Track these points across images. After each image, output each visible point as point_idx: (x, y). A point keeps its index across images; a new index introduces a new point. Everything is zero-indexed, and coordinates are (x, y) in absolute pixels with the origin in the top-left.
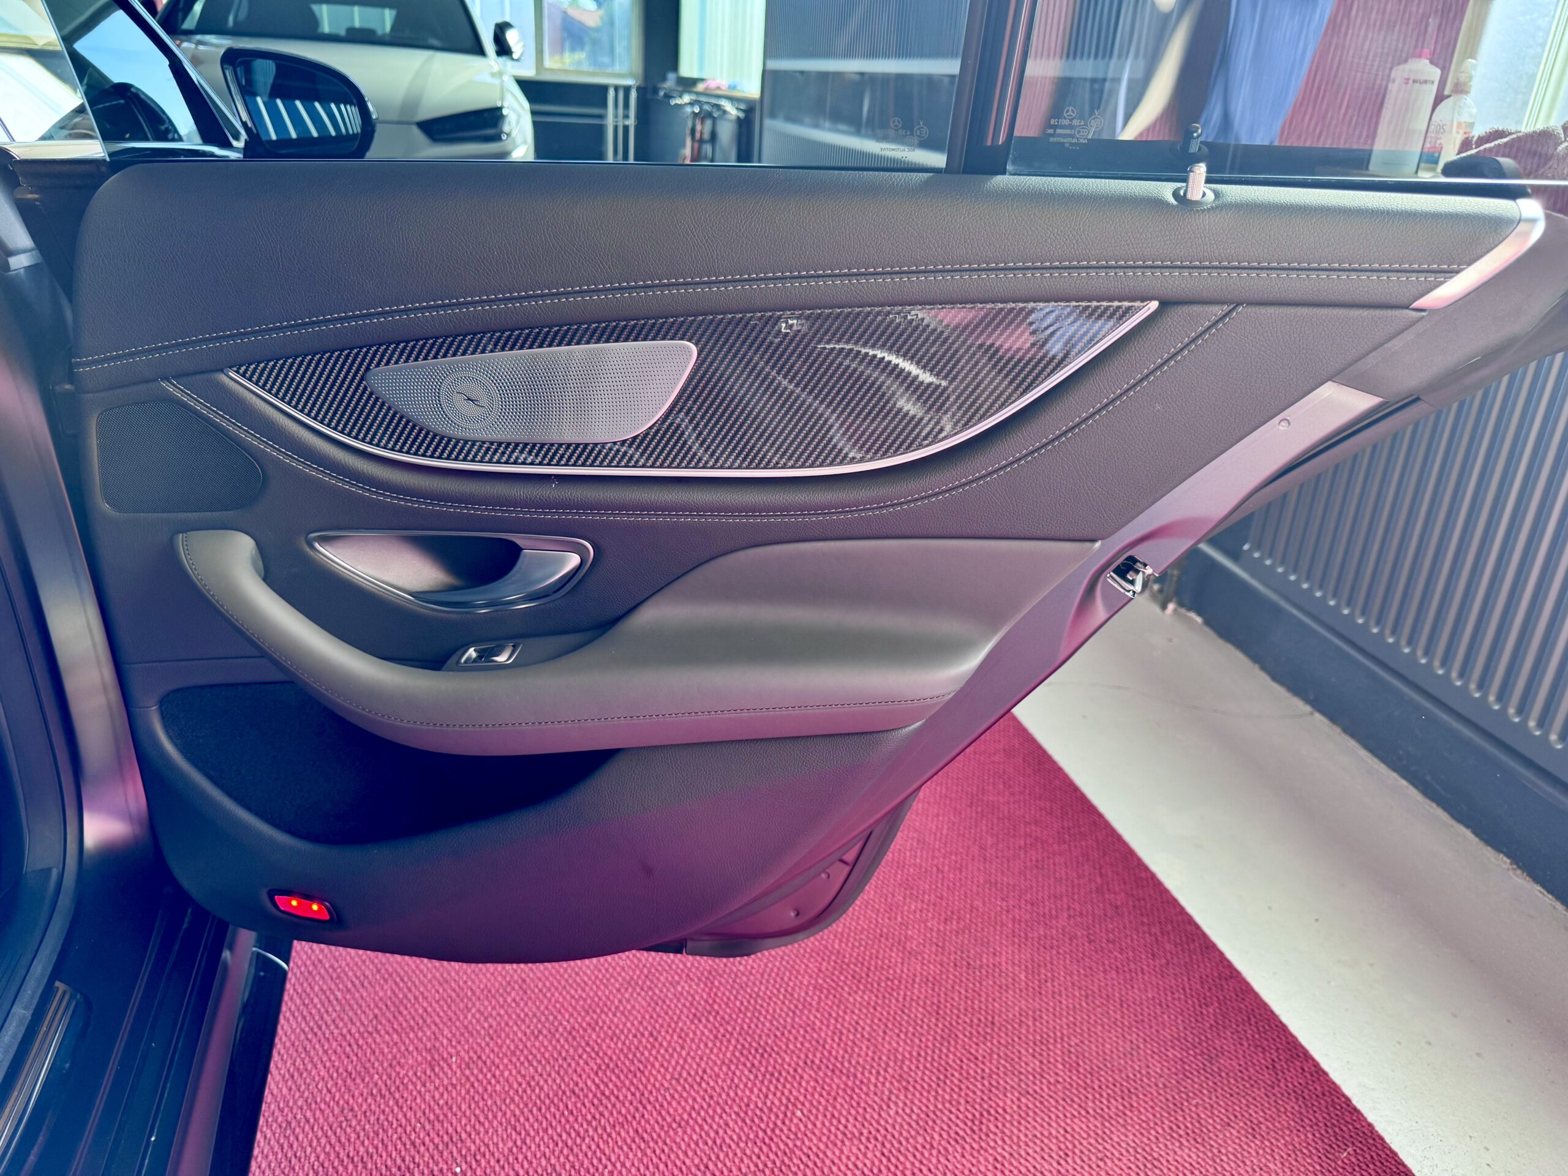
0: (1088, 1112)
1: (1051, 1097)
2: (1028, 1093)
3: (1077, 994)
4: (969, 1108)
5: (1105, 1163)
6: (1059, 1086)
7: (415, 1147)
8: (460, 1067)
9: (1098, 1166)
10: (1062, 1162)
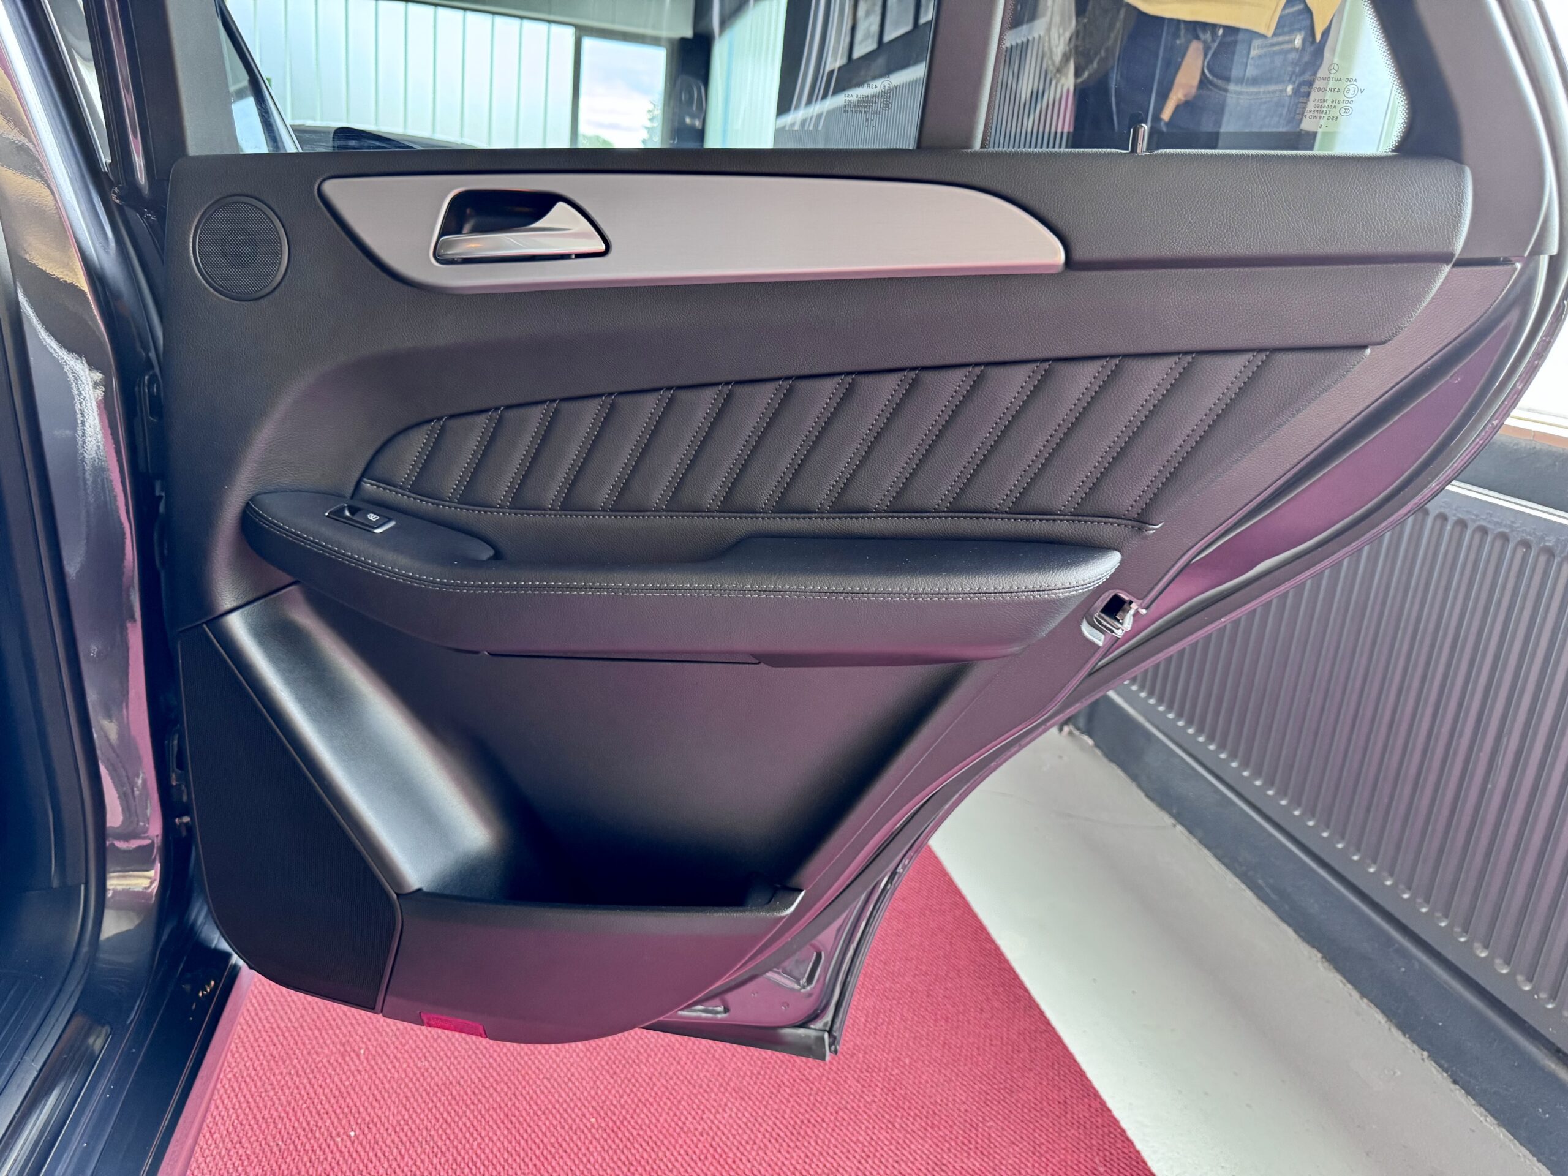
0: (894, 1126)
1: (865, 1112)
2: (846, 1108)
3: (907, 1036)
4: (793, 1115)
5: (900, 1165)
6: (874, 1105)
7: (319, 1115)
8: (367, 1059)
9: (893, 1166)
10: (863, 1161)
